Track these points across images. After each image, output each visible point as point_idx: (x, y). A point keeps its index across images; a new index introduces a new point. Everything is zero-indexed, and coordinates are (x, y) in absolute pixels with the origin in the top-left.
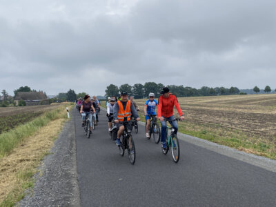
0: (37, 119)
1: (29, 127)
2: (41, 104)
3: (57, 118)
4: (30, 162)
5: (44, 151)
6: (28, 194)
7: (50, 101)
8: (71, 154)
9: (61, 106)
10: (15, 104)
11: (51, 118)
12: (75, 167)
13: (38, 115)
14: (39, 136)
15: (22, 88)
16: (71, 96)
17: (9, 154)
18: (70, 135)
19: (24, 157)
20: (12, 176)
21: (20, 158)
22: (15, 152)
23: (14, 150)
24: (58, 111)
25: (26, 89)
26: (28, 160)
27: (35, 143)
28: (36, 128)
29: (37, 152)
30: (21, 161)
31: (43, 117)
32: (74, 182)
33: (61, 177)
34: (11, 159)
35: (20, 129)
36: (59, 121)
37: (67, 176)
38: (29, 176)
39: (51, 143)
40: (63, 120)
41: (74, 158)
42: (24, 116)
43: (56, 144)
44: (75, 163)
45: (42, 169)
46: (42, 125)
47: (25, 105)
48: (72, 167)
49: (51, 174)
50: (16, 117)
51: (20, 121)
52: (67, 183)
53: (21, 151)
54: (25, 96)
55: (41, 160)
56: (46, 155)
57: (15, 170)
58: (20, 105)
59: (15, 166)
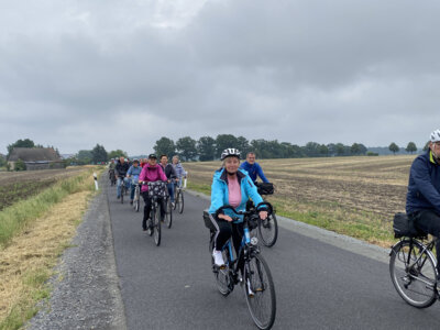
0: (47, 192)
1: (35, 204)
2: (52, 167)
3: (79, 190)
4: (42, 259)
5: (62, 242)
6: (43, 309)
7: (65, 164)
8: (105, 247)
9: (83, 171)
10: (8, 167)
11: (69, 189)
12: (113, 267)
13: (48, 184)
14: (52, 218)
15: (20, 141)
16: (99, 155)
17: (6, 246)
18: (101, 217)
19: (31, 252)
20: (15, 280)
21: (25, 253)
22: (16, 243)
23: (14, 240)
24: (80, 179)
25: (27, 144)
26: (37, 256)
27: (46, 229)
28: (46, 206)
29: (52, 243)
30: (28, 257)
31: (56, 188)
32: (114, 291)
33: (92, 283)
34: (10, 254)
35: (22, 206)
36: (83, 195)
37: (101, 280)
38: (42, 280)
39: (72, 229)
40: (88, 193)
41: (110, 253)
42: (25, 186)
43: (80, 230)
44: (112, 261)
45: (61, 270)
46: (56, 200)
47: (25, 169)
48: (109, 267)
49: (76, 279)
50: (11, 188)
51: (19, 195)
52: (103, 292)
53: (24, 241)
54: (25, 154)
55: (59, 256)
56: (66, 247)
57: (19, 271)
58: (17, 169)
59: (18, 264)
